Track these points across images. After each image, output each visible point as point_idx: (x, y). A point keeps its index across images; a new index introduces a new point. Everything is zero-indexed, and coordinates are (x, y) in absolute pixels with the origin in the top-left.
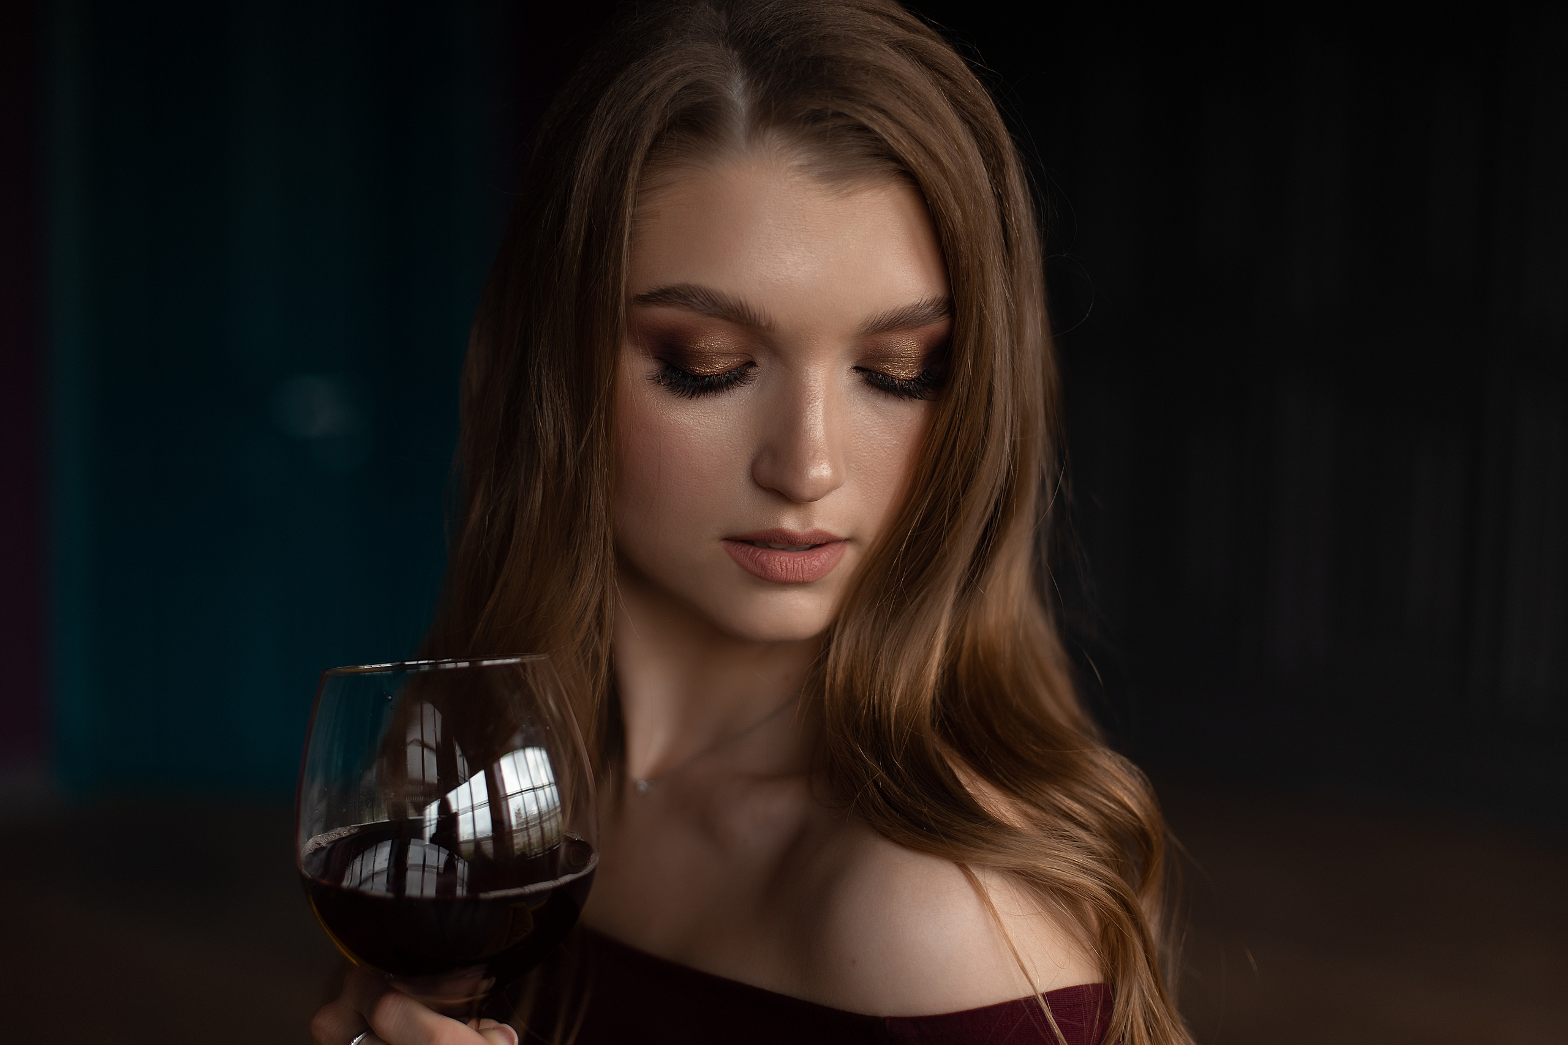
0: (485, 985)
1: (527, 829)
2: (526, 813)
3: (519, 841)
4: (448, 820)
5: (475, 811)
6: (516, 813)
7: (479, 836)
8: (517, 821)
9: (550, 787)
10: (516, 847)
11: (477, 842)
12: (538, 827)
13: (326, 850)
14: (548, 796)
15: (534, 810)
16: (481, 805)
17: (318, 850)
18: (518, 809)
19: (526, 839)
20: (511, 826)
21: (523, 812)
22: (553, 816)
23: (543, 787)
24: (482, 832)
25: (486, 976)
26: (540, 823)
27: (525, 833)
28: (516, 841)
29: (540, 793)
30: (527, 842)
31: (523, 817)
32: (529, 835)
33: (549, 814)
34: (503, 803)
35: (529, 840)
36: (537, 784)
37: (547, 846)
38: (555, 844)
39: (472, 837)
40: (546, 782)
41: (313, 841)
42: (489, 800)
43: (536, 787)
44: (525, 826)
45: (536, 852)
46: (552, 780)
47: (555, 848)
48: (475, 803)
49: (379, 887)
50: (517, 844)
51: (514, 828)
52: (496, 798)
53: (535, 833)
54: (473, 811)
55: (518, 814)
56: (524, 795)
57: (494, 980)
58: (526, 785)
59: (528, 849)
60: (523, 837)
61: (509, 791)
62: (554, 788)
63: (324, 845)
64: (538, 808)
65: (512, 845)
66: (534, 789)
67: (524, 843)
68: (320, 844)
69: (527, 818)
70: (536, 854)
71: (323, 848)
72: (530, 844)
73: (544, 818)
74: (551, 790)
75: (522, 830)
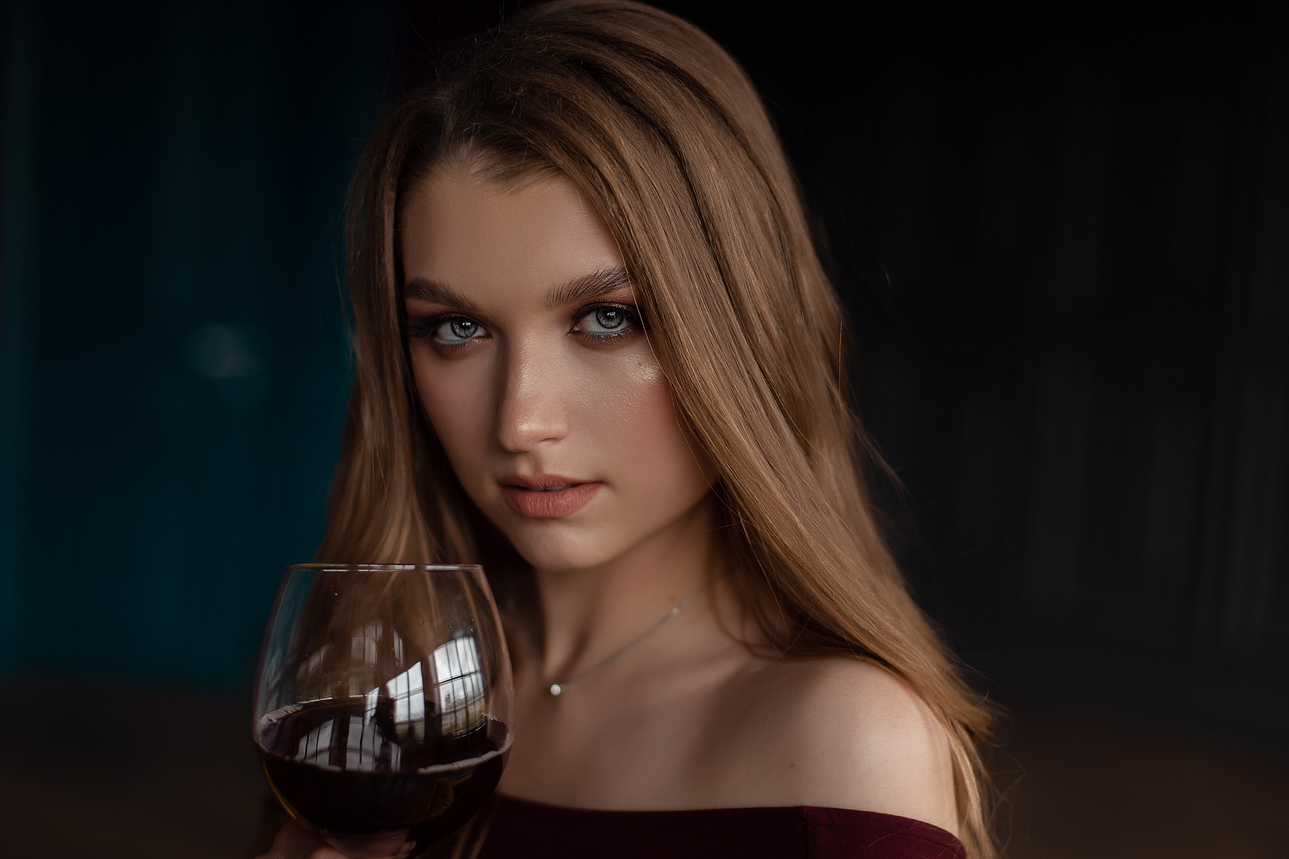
0: (406, 847)
1: (455, 712)
2: (454, 698)
3: (447, 723)
4: (386, 705)
5: (411, 697)
6: (446, 698)
7: (413, 718)
8: (446, 704)
9: (476, 674)
10: (444, 728)
11: (411, 724)
12: (464, 710)
13: (277, 727)
14: (474, 682)
15: (461, 695)
16: (416, 692)
17: (272, 726)
18: (448, 694)
19: (453, 720)
20: (440, 709)
21: (452, 697)
22: (478, 700)
23: (470, 674)
24: (415, 715)
25: (409, 840)
26: (466, 707)
27: (453, 715)
28: (444, 722)
29: (467, 679)
30: (454, 723)
31: (452, 701)
32: (456, 717)
33: (474, 698)
34: (436, 689)
35: (456, 721)
36: (465, 672)
37: (471, 728)
38: (477, 726)
39: (406, 719)
40: (472, 669)
41: (265, 719)
42: (423, 687)
43: (464, 674)
44: (453, 710)
45: (461, 733)
46: (478, 668)
47: (477, 730)
48: (411, 689)
49: (323, 761)
50: (445, 725)
51: (444, 711)
52: (429, 684)
53: (461, 716)
54: (409, 697)
55: (448, 699)
56: (454, 682)
57: (415, 843)
58: (456, 672)
59: (454, 730)
60: (451, 718)
61: (441, 679)
62: (479, 675)
63: (275, 721)
64: (465, 693)
65: (441, 726)
66: (462, 676)
67: (451, 724)
68: (271, 720)
69: (455, 702)
70: (461, 734)
71: (275, 724)
72: (456, 725)
73: (469, 703)
74: (477, 677)
75: (450, 713)
